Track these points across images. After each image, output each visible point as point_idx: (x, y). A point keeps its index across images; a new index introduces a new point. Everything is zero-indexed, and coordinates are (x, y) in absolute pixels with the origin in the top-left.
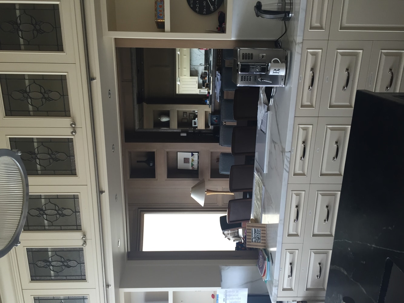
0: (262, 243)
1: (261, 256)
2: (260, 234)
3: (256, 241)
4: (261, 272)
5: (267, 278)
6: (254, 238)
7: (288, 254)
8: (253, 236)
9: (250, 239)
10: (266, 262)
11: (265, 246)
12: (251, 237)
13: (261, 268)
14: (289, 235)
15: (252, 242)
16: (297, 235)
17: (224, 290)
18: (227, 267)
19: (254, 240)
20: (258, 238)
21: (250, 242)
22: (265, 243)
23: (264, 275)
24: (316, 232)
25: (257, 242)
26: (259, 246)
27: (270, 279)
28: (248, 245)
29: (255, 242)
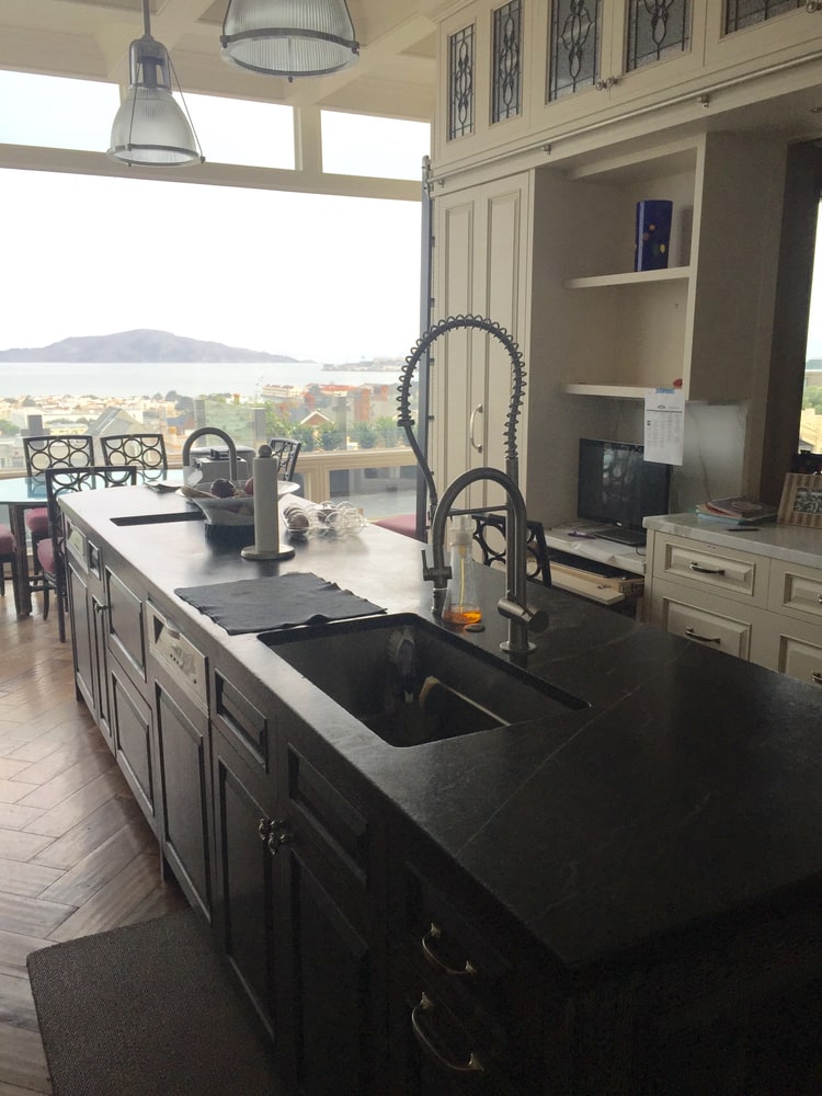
0: (792, 516)
1: (760, 508)
2: (818, 511)
3: (799, 500)
4: (720, 504)
5: (702, 513)
6: (809, 496)
7: (744, 570)
8: (813, 494)
9: (807, 484)
10: (739, 517)
11: (783, 520)
12: (811, 486)
13: (728, 504)
14: (789, 579)
15: (799, 489)
16: (788, 598)
17: (682, 408)
18: (744, 420)
19: (803, 493)
20: (807, 507)
21: (799, 483)
22: (791, 521)
23: (710, 508)
24: (792, 647)
25: (796, 503)
26: (786, 507)
27: (699, 520)
28: (792, 477)
29: (798, 497)
